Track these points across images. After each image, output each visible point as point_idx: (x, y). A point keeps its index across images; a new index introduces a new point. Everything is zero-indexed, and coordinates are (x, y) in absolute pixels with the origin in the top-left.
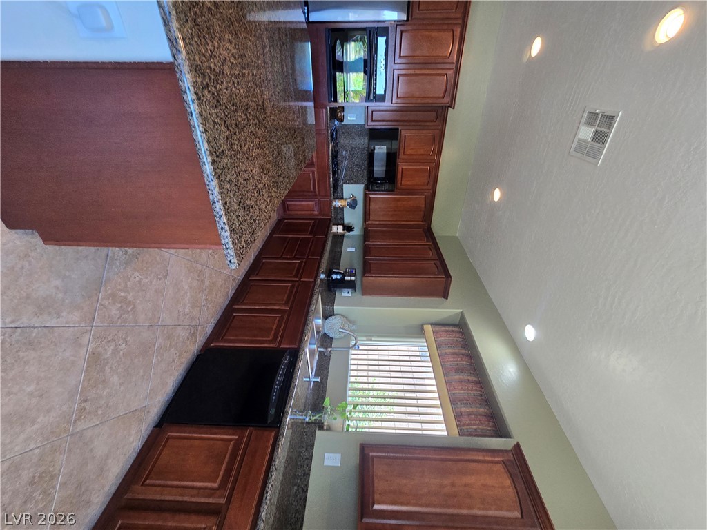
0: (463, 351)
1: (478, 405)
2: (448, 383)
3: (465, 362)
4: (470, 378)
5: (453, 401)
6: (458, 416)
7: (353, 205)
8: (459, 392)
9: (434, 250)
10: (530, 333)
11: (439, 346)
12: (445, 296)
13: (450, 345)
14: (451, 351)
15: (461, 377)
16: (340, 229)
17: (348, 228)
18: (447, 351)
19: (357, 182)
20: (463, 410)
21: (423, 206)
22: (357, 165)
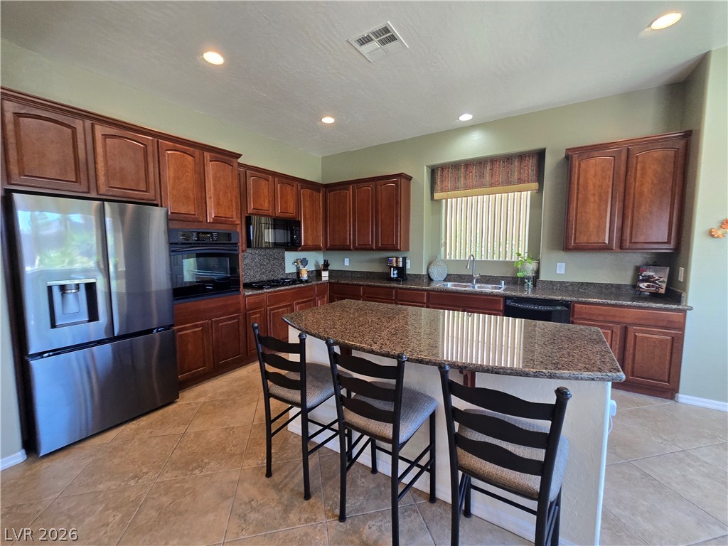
0: (463, 170)
1: (513, 165)
2: (492, 185)
3: (474, 171)
4: (488, 168)
5: (507, 183)
6: (520, 181)
7: (304, 262)
8: (501, 178)
9: (362, 185)
10: (466, 118)
11: (456, 189)
12: (409, 178)
13: (457, 179)
14: (462, 180)
15: (487, 175)
16: (325, 274)
17: (326, 266)
18: (462, 182)
19: (283, 259)
20: (516, 177)
21: (309, 191)
22: (269, 260)
